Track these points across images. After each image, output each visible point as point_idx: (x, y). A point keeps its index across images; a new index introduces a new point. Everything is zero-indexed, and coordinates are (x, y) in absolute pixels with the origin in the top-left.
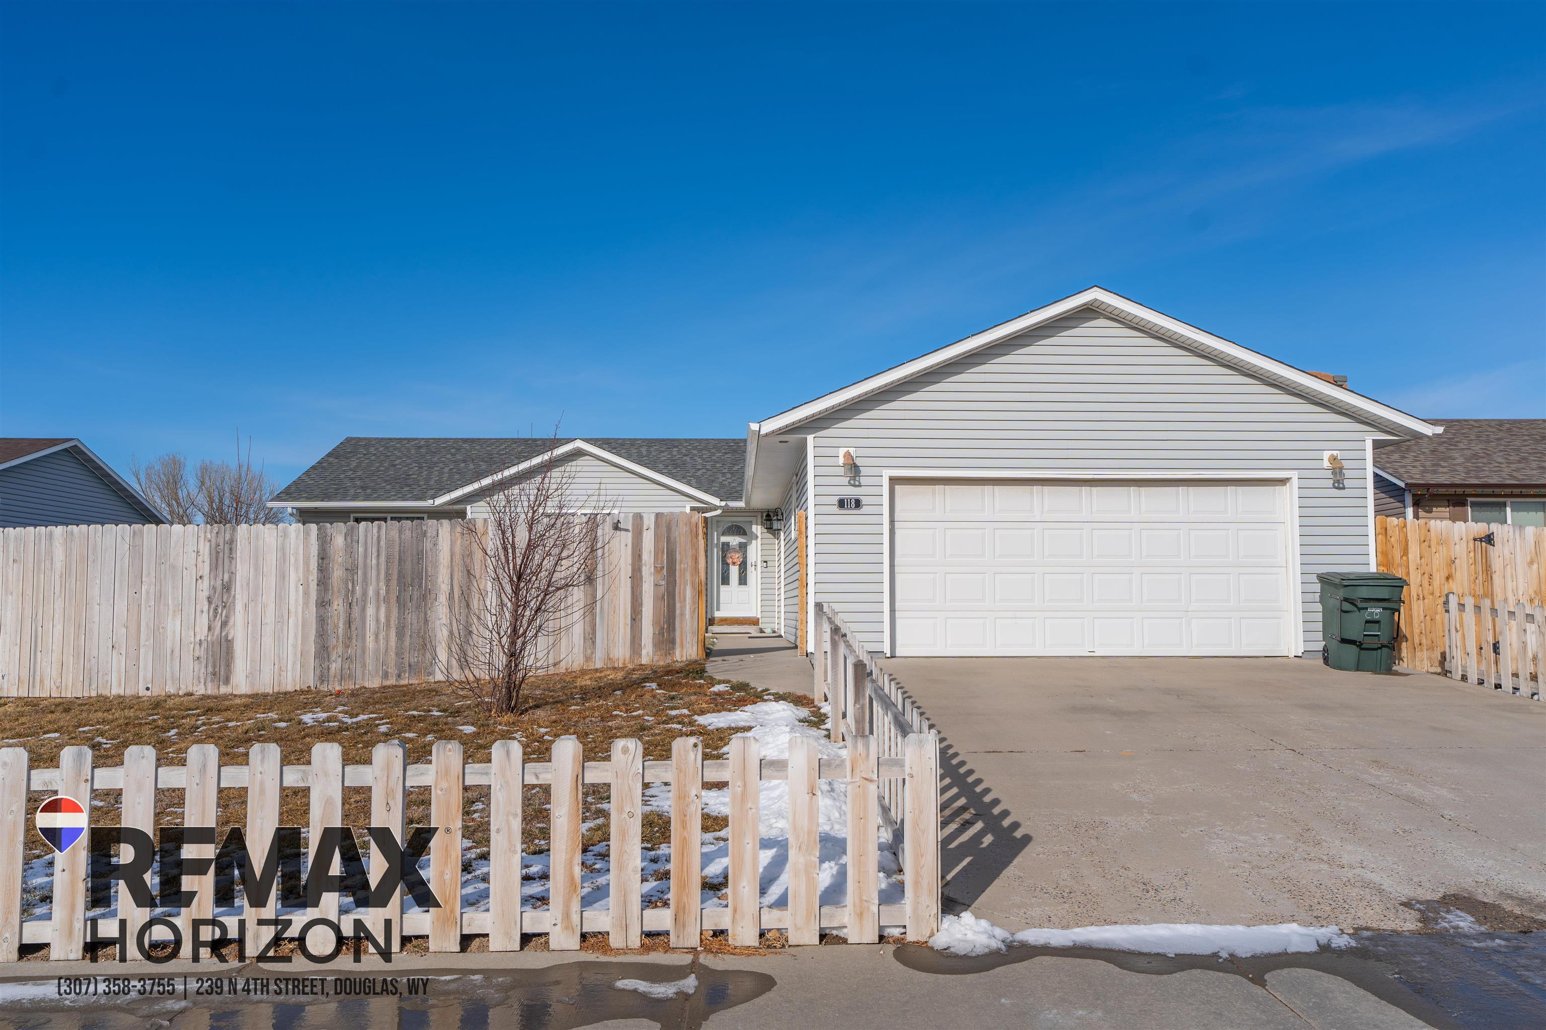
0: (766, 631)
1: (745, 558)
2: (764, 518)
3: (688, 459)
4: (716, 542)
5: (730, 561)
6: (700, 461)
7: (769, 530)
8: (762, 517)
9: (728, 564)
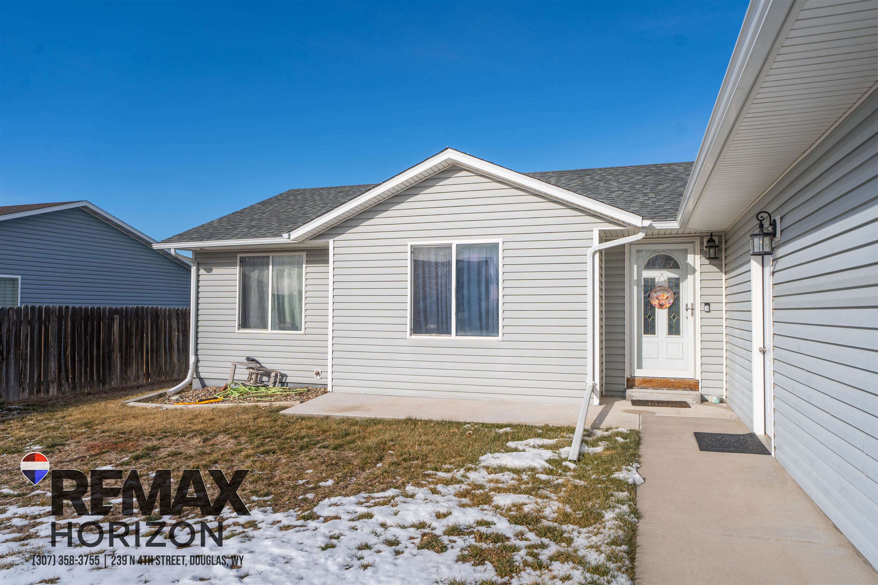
0: (709, 398)
1: (677, 300)
2: (705, 244)
3: (602, 183)
4: (635, 278)
5: (655, 302)
6: (615, 184)
7: (714, 261)
8: (702, 243)
9: (653, 308)
